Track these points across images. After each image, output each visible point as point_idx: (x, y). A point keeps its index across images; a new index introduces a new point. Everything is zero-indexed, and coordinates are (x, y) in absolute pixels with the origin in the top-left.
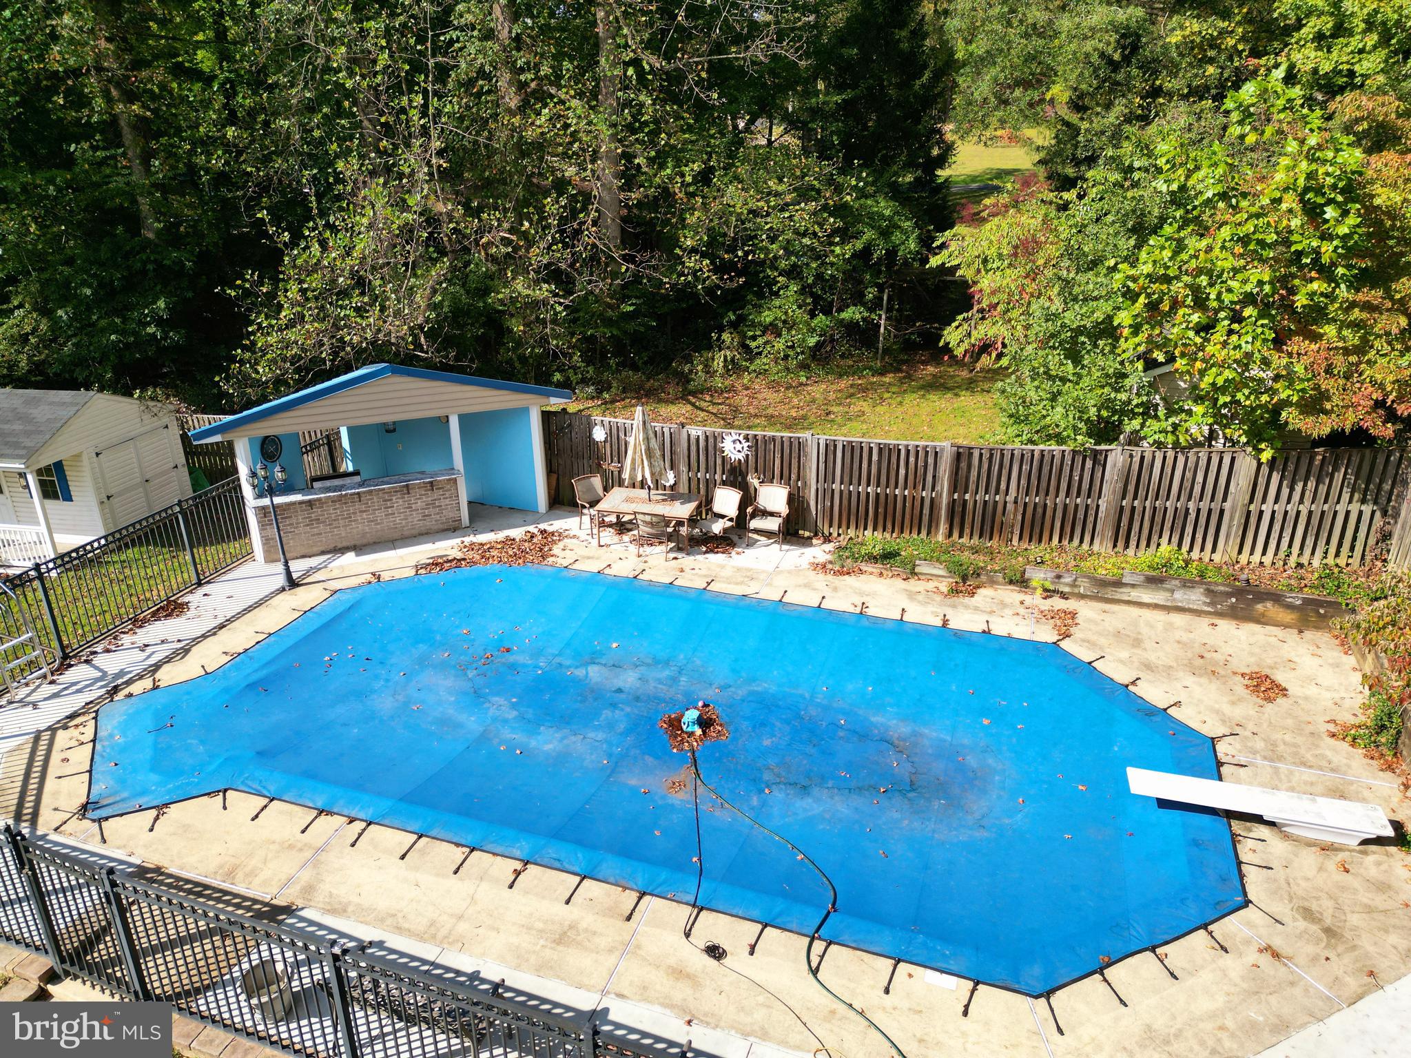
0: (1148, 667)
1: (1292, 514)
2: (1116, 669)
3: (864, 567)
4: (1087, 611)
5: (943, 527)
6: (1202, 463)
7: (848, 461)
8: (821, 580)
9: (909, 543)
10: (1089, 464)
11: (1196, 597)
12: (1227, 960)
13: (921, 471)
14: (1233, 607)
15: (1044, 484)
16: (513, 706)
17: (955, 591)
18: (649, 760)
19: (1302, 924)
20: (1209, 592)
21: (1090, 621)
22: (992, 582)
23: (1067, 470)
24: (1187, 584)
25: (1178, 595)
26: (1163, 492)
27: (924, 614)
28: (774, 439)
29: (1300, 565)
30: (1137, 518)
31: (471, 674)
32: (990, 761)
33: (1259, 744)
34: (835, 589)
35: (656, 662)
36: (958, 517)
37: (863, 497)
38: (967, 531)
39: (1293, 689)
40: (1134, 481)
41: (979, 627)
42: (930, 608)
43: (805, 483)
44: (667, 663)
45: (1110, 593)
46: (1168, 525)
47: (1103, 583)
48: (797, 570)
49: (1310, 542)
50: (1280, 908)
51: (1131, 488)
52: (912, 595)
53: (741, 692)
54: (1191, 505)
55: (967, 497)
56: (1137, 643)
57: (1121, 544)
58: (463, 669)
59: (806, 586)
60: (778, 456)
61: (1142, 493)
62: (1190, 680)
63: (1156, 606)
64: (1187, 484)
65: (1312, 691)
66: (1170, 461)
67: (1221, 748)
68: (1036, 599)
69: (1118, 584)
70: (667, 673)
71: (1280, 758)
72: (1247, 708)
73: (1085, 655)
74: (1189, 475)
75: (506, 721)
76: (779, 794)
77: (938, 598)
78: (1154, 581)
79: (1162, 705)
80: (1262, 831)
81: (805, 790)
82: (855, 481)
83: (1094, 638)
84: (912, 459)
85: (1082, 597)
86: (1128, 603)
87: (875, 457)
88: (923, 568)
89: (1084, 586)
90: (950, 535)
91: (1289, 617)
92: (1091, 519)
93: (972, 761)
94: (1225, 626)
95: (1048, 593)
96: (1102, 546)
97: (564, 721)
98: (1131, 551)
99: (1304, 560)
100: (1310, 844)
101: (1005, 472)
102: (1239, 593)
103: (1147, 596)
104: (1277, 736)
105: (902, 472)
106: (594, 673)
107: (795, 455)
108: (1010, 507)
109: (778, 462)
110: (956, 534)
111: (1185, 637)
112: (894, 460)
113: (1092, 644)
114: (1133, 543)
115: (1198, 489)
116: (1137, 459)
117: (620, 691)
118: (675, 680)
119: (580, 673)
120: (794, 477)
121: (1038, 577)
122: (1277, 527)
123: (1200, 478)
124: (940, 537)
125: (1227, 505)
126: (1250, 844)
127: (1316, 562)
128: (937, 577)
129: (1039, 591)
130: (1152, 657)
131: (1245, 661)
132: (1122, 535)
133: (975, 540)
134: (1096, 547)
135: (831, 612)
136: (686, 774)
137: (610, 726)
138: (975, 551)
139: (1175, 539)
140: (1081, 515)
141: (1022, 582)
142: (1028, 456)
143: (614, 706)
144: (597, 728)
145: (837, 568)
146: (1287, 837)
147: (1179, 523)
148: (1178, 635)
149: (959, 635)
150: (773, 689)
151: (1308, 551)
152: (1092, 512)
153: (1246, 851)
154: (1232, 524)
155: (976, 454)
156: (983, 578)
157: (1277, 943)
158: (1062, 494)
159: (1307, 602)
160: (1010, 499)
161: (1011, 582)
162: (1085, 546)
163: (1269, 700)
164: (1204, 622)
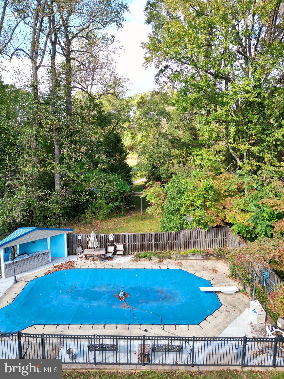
0: (196, 270)
1: (212, 240)
2: (191, 271)
3: (141, 259)
4: (183, 262)
5: (154, 249)
6: (197, 232)
7: (135, 238)
8: (134, 263)
9: (148, 253)
10: (178, 234)
11: (200, 257)
12: (222, 314)
13: (149, 238)
14: (206, 258)
15: (171, 239)
16: (83, 298)
17: (159, 262)
18: (116, 303)
19: (230, 306)
20: (202, 256)
21: (184, 264)
22: (165, 259)
23: (175, 236)
24: (199, 255)
25: (197, 257)
26: (191, 238)
27: (156, 267)
28: (119, 235)
29: (214, 249)
30: (188, 243)
31: (70, 294)
32: (177, 291)
33: (217, 281)
34: (137, 264)
35: (108, 285)
36: (156, 246)
37: (138, 245)
38: (158, 249)
39: (219, 271)
40: (186, 236)
41: (166, 268)
42: (156, 266)
43: (126, 243)
44: (110, 285)
45: (186, 258)
46: (193, 244)
47: (185, 256)
48: (128, 262)
49: (215, 245)
50: (227, 305)
51: (186, 238)
52: (152, 264)
53: (128, 288)
54: (196, 240)
55: (158, 243)
56: (193, 267)
57: (185, 249)
58: (68, 293)
59: (132, 265)
60: (120, 238)
61: (188, 239)
62: (203, 272)
63: (194, 259)
64: (195, 236)
65: (222, 271)
66: (191, 232)
67: (211, 282)
68: (173, 261)
69: (187, 256)
70: (111, 287)
71: (220, 282)
72: (213, 275)
73: (186, 270)
74: (195, 235)
75: (83, 301)
76: (143, 304)
77: (157, 263)
78: (193, 255)
79: (200, 277)
80: (221, 294)
81: (147, 303)
82: (136, 242)
83: (186, 267)
84: (147, 236)
85: (182, 259)
86: (189, 259)
87: (140, 237)
88: (153, 258)
89: (182, 258)
90: (155, 251)
91: (215, 258)
92: (180, 244)
93: (173, 292)
94: (206, 261)
95: (176, 259)
96: (182, 249)
97: (95, 299)
98: (187, 250)
99: (215, 248)
100: (228, 294)
101: (164, 237)
102: (207, 255)
103: (192, 258)
104: (219, 279)
105: (145, 239)
106: (96, 289)
107: (124, 238)
108: (166, 244)
109: (120, 239)
110: (156, 250)
111: (200, 264)
112: (144, 237)
113: (186, 268)
114: (188, 248)
115: (197, 237)
116: (186, 233)
117: (104, 291)
118: (114, 288)
119: (93, 289)
120: (124, 242)
121: (174, 256)
122: (210, 243)
123: (197, 235)
124: (153, 251)
125: (202, 239)
126: (220, 296)
127: (217, 248)
128: (155, 259)
129: (174, 259)
130: (196, 269)
131: (210, 267)
132: (185, 247)
133: (160, 251)
134: (181, 250)
135: (139, 269)
136: (125, 304)
137: (105, 298)
138: (160, 253)
139: (194, 247)
140: (178, 244)
141: (171, 258)
142: (168, 234)
143: (104, 295)
144: (103, 299)
145: (136, 260)
146: (224, 294)
147: (195, 243)
148: (199, 264)
149: (164, 270)
150: (134, 286)
151: (215, 246)
152: (180, 243)
153: (220, 297)
154: (203, 243)
155: (159, 234)
156: (164, 258)
157: (227, 310)
158: (174, 240)
159: (217, 255)
160: (166, 242)
161: (169, 258)
162: (180, 250)
163: (216, 273)
164: (202, 261)
